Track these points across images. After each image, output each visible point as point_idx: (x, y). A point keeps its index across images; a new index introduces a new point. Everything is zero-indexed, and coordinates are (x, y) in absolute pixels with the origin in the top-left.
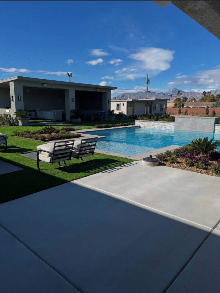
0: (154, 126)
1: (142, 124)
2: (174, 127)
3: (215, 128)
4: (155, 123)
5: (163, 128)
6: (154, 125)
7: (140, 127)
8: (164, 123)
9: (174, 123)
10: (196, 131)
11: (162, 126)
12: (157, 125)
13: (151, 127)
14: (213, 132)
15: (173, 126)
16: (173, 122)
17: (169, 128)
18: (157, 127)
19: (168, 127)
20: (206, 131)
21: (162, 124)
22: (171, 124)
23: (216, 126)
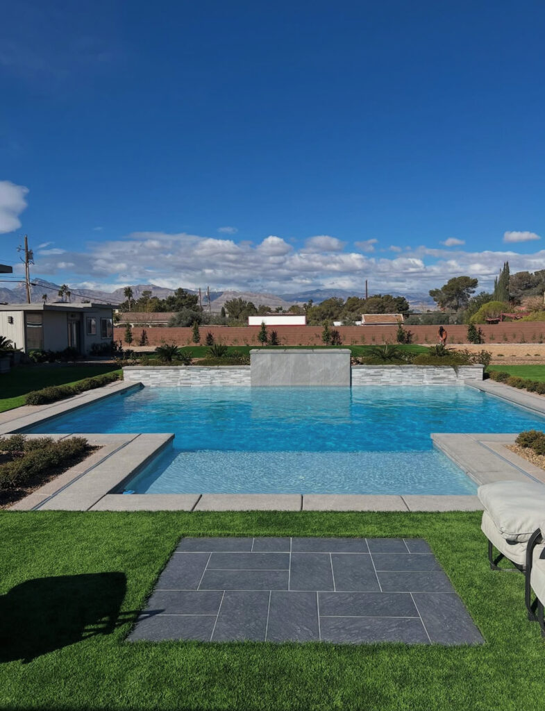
0: (188, 382)
1: (148, 376)
2: (249, 378)
3: (353, 376)
4: (189, 372)
5: (218, 385)
6: (189, 377)
7: (141, 386)
8: (219, 371)
9: (249, 369)
10: (309, 386)
11: (213, 378)
12: (198, 378)
13: (179, 385)
14: (349, 384)
15: (248, 375)
16: (246, 366)
17: (235, 383)
18: (199, 382)
19: (231, 382)
20: (332, 384)
21: (213, 372)
22: (238, 371)
23: (353, 370)
